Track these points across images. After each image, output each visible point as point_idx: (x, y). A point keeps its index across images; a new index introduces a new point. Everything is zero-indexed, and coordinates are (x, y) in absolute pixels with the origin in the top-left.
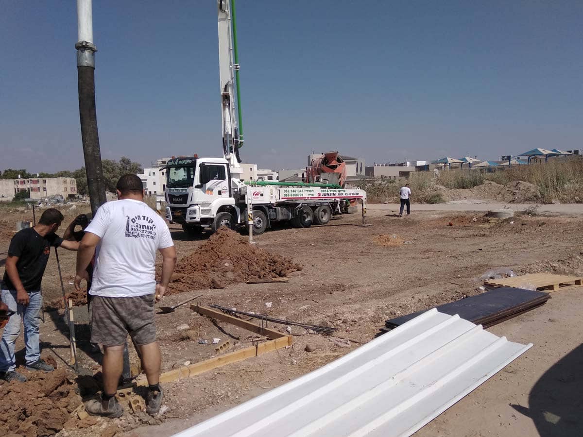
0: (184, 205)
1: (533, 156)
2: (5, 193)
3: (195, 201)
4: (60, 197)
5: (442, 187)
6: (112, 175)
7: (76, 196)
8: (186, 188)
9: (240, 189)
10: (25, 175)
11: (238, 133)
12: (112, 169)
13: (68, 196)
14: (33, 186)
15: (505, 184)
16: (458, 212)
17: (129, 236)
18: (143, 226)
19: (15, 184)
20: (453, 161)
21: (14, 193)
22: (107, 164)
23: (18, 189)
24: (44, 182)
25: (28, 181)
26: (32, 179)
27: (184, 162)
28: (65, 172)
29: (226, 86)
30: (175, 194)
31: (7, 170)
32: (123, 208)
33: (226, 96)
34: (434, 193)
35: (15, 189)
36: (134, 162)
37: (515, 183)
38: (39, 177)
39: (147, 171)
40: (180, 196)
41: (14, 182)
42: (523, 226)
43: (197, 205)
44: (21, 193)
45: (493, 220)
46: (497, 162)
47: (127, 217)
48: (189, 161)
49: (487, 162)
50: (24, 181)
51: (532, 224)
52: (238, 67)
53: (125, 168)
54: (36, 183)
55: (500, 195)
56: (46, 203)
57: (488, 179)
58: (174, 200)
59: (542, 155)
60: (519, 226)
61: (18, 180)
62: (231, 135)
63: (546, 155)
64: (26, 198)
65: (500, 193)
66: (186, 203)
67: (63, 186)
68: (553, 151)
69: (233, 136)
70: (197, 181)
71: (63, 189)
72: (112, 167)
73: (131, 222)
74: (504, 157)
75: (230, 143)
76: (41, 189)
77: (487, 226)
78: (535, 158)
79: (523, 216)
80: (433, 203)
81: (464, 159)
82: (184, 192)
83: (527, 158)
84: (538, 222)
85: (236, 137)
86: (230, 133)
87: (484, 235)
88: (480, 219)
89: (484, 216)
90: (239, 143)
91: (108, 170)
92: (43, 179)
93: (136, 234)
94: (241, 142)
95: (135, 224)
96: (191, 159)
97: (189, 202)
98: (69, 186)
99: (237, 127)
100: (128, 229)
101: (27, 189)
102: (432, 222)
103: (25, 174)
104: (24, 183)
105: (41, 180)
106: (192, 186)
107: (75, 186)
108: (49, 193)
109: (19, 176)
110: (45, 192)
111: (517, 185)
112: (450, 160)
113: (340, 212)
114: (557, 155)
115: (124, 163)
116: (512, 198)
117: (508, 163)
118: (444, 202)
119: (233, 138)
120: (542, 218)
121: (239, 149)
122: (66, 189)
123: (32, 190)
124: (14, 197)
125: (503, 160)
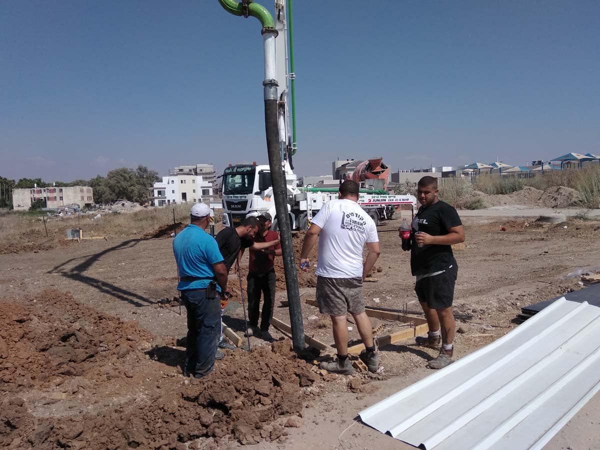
0: (242, 212)
1: (567, 161)
2: (21, 203)
3: (255, 207)
4: (76, 207)
5: (480, 193)
6: (129, 183)
7: (93, 205)
8: (246, 195)
9: (295, 195)
10: (41, 184)
11: (292, 141)
12: (130, 177)
13: (84, 205)
14: (50, 195)
15: (545, 189)
16: (506, 217)
17: (344, 228)
18: (355, 221)
19: (31, 193)
20: (482, 167)
21: (30, 203)
22: (125, 173)
23: (34, 198)
24: (61, 190)
25: (45, 190)
26: (49, 188)
27: (243, 169)
28: (81, 181)
29: (282, 95)
30: (233, 201)
31: (22, 179)
32: (341, 206)
33: (281, 104)
34: (473, 199)
35: (32, 198)
36: (151, 170)
37: (555, 188)
38: (55, 186)
39: (165, 179)
40: (239, 203)
41: (30, 192)
42: (578, 230)
43: (256, 211)
44: (37, 203)
45: (546, 225)
46: (528, 168)
47: (343, 213)
48: (249, 169)
49: (518, 167)
50: (41, 190)
51: (587, 228)
52: (294, 76)
53: (142, 177)
54: (53, 192)
55: (541, 201)
56: (66, 212)
57: (526, 185)
58: (233, 206)
59: (576, 159)
60: (573, 230)
61: (34, 189)
62: (285, 143)
63: (581, 160)
64: (43, 207)
65: (540, 198)
66: (245, 210)
67: (79, 195)
68: (586, 155)
69: (287, 144)
70: (256, 188)
71: (80, 199)
72: (129, 175)
73: (346, 217)
74: (534, 162)
75: (284, 150)
76: (58, 198)
77: (540, 230)
78: (568, 163)
79: (575, 220)
80: (474, 209)
81: (494, 165)
82: (243, 198)
83: (560, 162)
84: (592, 226)
85: (290, 144)
86: (284, 140)
87: (543, 239)
88: (532, 224)
89: (536, 221)
90: (292, 150)
91: (125, 179)
92: (61, 188)
93: (349, 227)
94: (294, 150)
95: (349, 219)
96: (250, 166)
97: (248, 209)
98: (86, 195)
99: (290, 134)
100: (343, 223)
101: (43, 198)
102: (484, 228)
103: (41, 182)
104: (40, 192)
105: (57, 189)
106: (252, 193)
107: (92, 195)
108: (66, 202)
109: (35, 185)
110: (62, 201)
111: (558, 191)
112: (479, 165)
113: (386, 218)
114: (590, 160)
115: (141, 171)
116: (554, 203)
117: (540, 168)
118: (485, 207)
119: (287, 146)
120: (594, 222)
121: (292, 157)
122: (83, 198)
123: (48, 200)
124: (30, 206)
125: (533, 165)
